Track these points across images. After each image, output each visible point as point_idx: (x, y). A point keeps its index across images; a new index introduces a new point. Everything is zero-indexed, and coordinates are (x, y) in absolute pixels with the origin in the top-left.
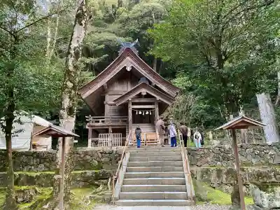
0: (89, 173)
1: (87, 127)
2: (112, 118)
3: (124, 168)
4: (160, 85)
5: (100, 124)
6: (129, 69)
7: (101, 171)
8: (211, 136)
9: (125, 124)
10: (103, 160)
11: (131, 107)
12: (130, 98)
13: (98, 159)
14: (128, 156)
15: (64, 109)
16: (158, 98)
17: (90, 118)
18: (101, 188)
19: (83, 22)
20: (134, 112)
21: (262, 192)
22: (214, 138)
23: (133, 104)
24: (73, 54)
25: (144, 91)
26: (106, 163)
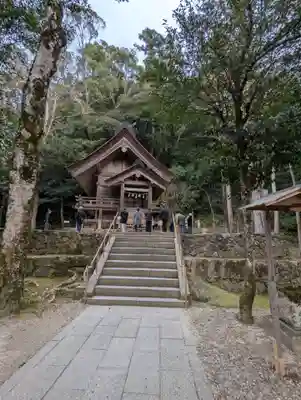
0: (63, 258)
2: (103, 200)
3: (106, 254)
5: (90, 205)
6: (124, 150)
7: (77, 256)
8: (199, 224)
10: (83, 243)
11: (124, 189)
12: (122, 179)
15: (16, 170)
16: (153, 181)
17: (80, 198)
18: (73, 278)
19: (51, 44)
20: (126, 195)
21: (293, 304)
22: (202, 226)
23: (126, 186)
24: (32, 89)
25: (138, 173)
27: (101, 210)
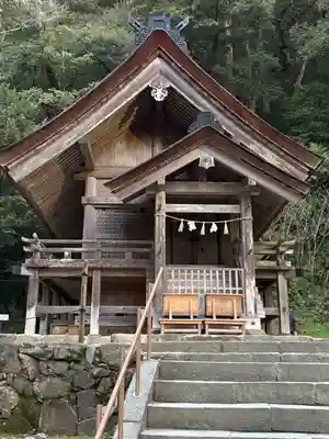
1: (24, 272)
2: (104, 245)
4: (254, 147)
5: (66, 261)
6: (159, 95)
9: (142, 263)
10: (38, 387)
11: (164, 208)
12: (160, 176)
13: (21, 383)
14: (148, 370)
17: (35, 244)
20: (171, 225)
23: (171, 199)
25: (206, 157)
26: (54, 401)
27: (97, 278)
